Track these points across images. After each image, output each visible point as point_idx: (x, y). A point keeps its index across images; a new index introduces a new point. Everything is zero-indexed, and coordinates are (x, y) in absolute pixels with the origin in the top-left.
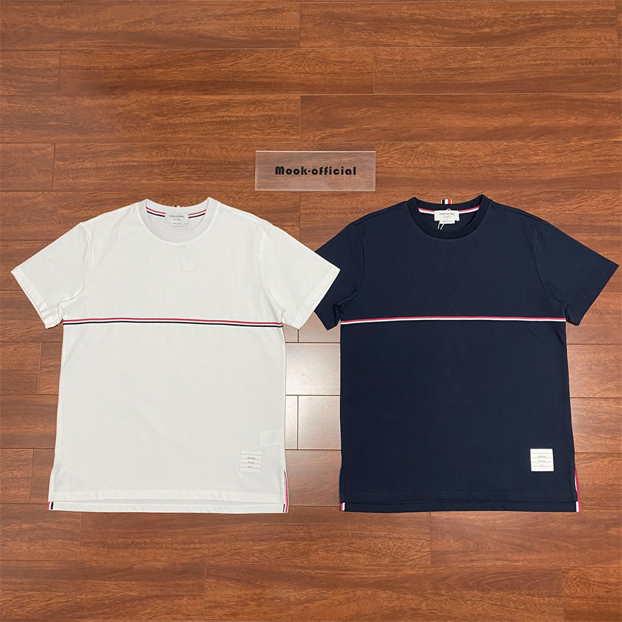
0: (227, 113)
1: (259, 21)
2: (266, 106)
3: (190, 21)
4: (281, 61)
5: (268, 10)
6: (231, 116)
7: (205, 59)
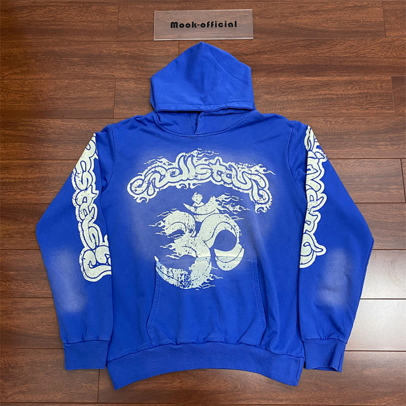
0: (328, 91)
1: (348, 15)
2: (362, 85)
3: (288, 16)
4: (371, 48)
5: (355, 6)
6: (332, 94)
7: (305, 46)
